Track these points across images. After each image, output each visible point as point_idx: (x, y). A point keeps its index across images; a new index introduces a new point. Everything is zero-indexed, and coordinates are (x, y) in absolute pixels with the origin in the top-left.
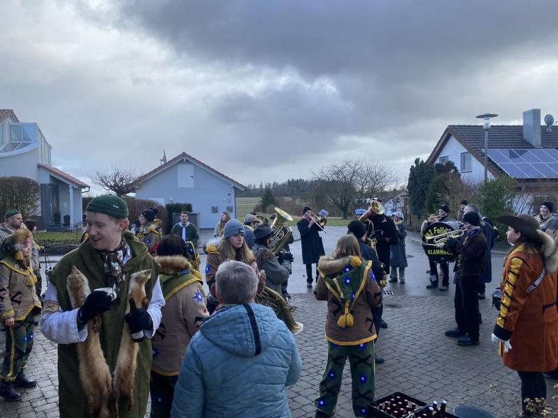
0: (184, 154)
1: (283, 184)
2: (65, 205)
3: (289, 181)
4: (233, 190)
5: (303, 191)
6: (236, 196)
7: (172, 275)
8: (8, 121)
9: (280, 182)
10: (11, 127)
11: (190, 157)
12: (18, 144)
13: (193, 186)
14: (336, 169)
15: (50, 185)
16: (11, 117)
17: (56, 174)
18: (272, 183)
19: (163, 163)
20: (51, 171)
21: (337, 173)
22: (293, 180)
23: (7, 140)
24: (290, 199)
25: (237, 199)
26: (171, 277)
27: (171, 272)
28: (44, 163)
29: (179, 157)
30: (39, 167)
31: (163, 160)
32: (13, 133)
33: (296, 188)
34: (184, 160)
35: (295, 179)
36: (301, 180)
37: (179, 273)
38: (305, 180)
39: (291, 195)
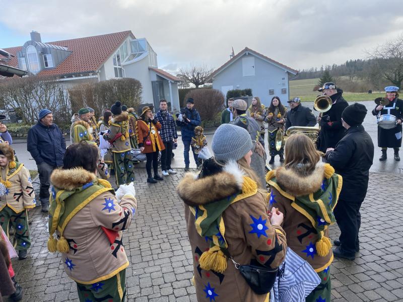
0: (247, 49)
1: (342, 65)
2: (168, 95)
3: (347, 62)
4: (287, 75)
5: (361, 70)
6: (289, 79)
7: (72, 190)
8: (129, 39)
9: (339, 64)
10: (131, 42)
11: (251, 50)
12: (135, 54)
13: (254, 75)
14: (391, 47)
15: (157, 81)
16: (130, 35)
17: (160, 73)
18: (331, 65)
19: (232, 57)
20: (157, 72)
21: (392, 51)
22: (351, 61)
23: (129, 53)
24: (347, 78)
25: (290, 82)
26: (71, 193)
27: (71, 188)
28: (153, 66)
29: (243, 51)
30: (150, 69)
31: (232, 56)
32: (133, 47)
33: (353, 68)
34: (247, 53)
35: (353, 60)
36: (358, 60)
37: (80, 188)
38: (363, 60)
39: (349, 74)
